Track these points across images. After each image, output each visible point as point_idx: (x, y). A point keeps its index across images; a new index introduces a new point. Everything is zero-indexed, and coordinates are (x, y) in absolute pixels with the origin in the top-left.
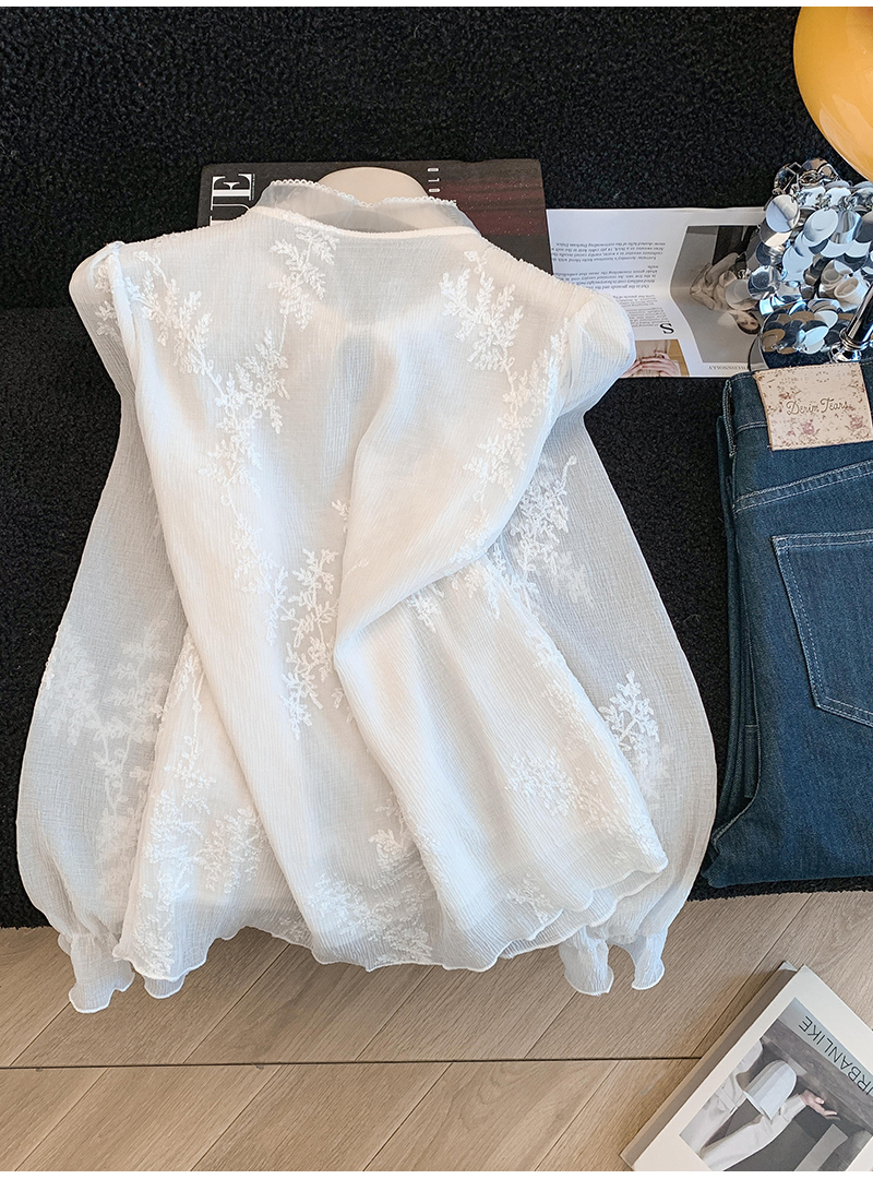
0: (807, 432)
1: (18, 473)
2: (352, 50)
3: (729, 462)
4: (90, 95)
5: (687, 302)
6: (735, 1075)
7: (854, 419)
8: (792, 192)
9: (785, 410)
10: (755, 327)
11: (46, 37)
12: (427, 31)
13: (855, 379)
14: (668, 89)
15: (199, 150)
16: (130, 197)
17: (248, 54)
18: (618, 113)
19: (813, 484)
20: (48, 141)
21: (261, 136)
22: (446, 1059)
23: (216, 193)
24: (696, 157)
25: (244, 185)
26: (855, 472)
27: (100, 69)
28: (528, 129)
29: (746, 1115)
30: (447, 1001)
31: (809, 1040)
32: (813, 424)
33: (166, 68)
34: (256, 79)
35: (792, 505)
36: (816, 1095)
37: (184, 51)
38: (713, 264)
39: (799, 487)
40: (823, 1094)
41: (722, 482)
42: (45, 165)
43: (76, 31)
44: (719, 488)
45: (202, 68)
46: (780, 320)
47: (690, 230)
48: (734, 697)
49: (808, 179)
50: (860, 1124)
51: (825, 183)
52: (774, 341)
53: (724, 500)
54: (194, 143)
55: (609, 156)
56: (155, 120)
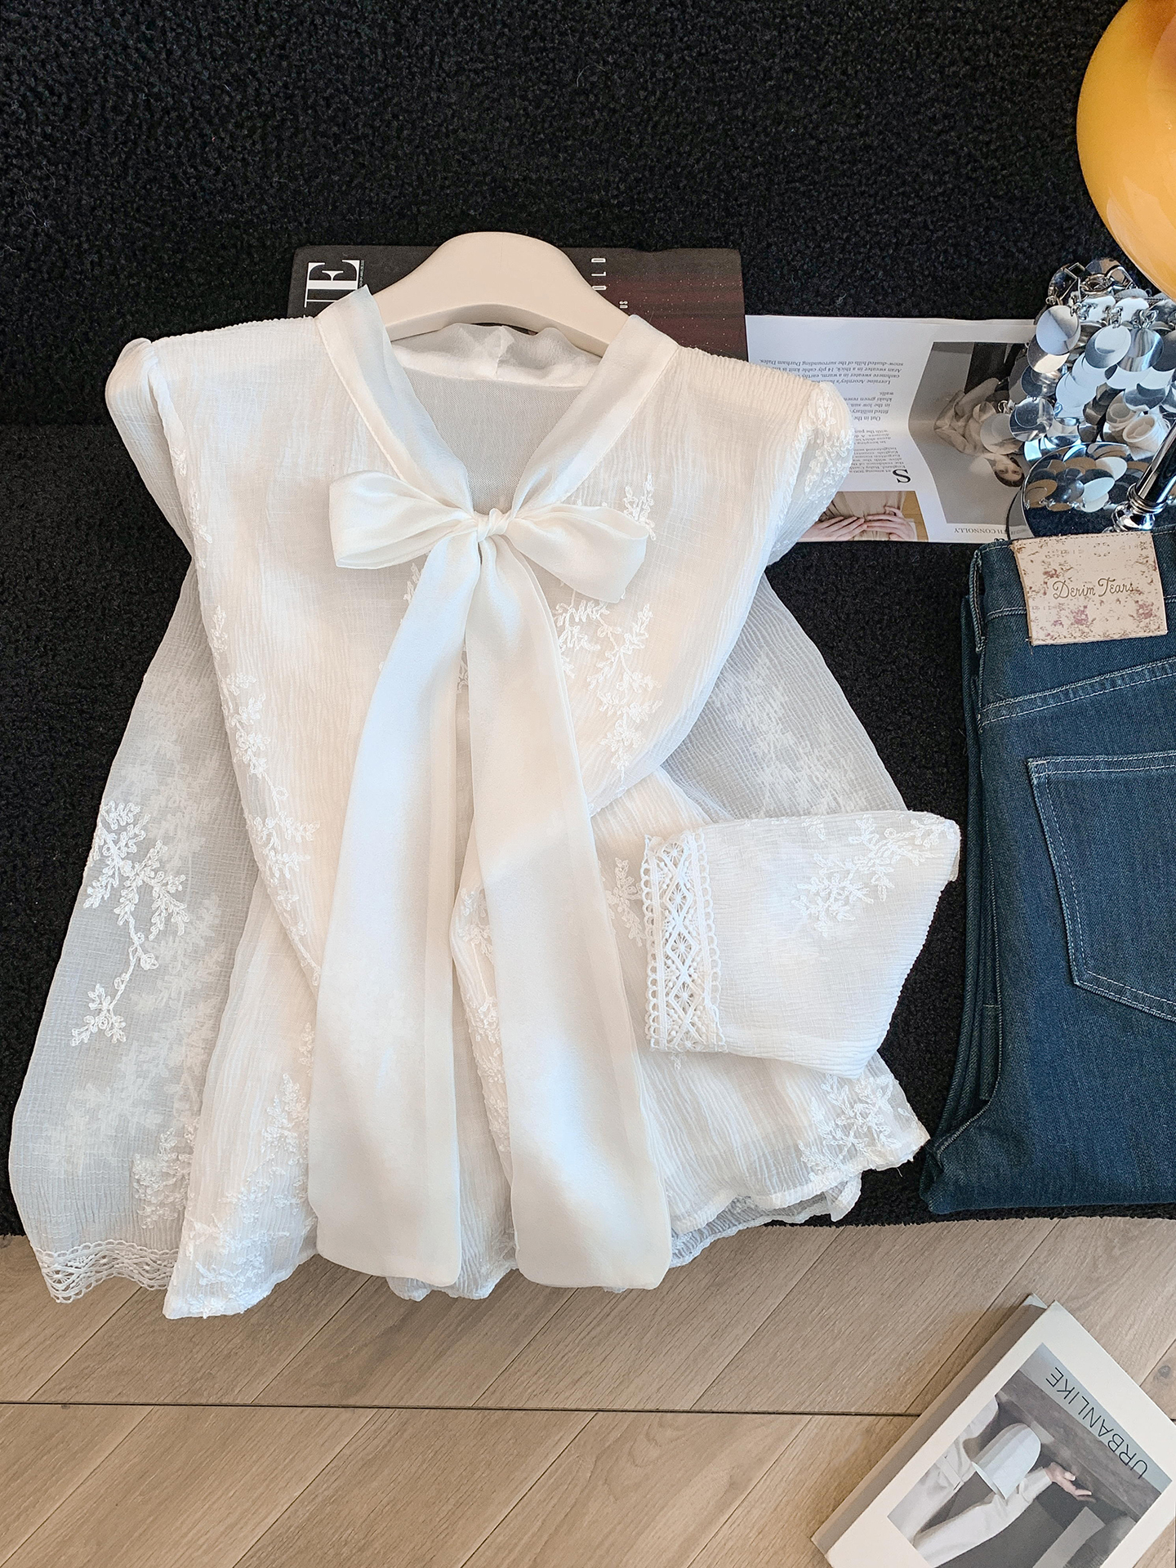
0: (1079, 622)
1: (45, 647)
2: (494, 100)
3: (975, 658)
4: (148, 151)
5: (931, 441)
6: (961, 1441)
7: (1141, 607)
8: (1071, 302)
9: (1051, 592)
10: (1017, 477)
11: (90, 75)
12: (594, 79)
13: (1144, 553)
14: (911, 163)
15: (291, 227)
16: (200, 285)
17: (356, 102)
18: (846, 193)
19: (1085, 691)
20: (93, 209)
21: (373, 210)
22: (589, 1407)
23: (312, 285)
24: (946, 251)
25: (349, 274)
26: (1143, 675)
27: (162, 118)
28: (726, 209)
29: (974, 1493)
30: (593, 1334)
31: (1059, 1398)
32: (1087, 611)
33: (249, 118)
34: (367, 136)
35: (1056, 718)
36: (1066, 1468)
37: (272, 96)
38: (967, 391)
39: (1066, 693)
40: (1074, 1468)
41: (965, 683)
42: (88, 240)
43: (130, 67)
44: (961, 690)
45: (295, 119)
46: (1052, 468)
47: (937, 347)
48: (971, 968)
49: (1092, 285)
50: (1121, 1508)
51: (1116, 291)
52: (1041, 495)
53: (967, 707)
54: (286, 216)
55: (832, 249)
56: (234, 185)
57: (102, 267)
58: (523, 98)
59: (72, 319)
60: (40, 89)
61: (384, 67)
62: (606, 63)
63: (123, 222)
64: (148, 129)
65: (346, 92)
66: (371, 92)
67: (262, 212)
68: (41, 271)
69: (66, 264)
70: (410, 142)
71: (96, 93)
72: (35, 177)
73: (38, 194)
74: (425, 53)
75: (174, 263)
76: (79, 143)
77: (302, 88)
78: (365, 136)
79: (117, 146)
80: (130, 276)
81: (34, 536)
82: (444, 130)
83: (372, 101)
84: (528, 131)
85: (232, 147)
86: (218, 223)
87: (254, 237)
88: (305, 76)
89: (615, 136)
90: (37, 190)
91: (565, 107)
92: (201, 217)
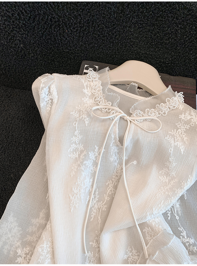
12: (173, 31)
15: (82, 55)
16: (57, 65)
21: (104, 55)
57: (34, 57)
58: (151, 33)
61: (116, 19)
62: (178, 27)
64: (50, 26)
65: (104, 24)
66: (111, 25)
67: (76, 51)
68: (19, 56)
69: (25, 56)
70: (118, 39)
71: (38, 15)
72: (20, 34)
73: (20, 38)
74: (128, 17)
75: (52, 59)
76: (32, 27)
78: (106, 36)
79: (41, 29)
80: (41, 60)
81: (7, 119)
82: (127, 37)
83: (110, 27)
84: (150, 42)
85: (71, 34)
86: (64, 51)
87: (72, 56)
88: (94, 18)
89: (173, 46)
90: (20, 37)
91: (162, 37)
92: (60, 50)
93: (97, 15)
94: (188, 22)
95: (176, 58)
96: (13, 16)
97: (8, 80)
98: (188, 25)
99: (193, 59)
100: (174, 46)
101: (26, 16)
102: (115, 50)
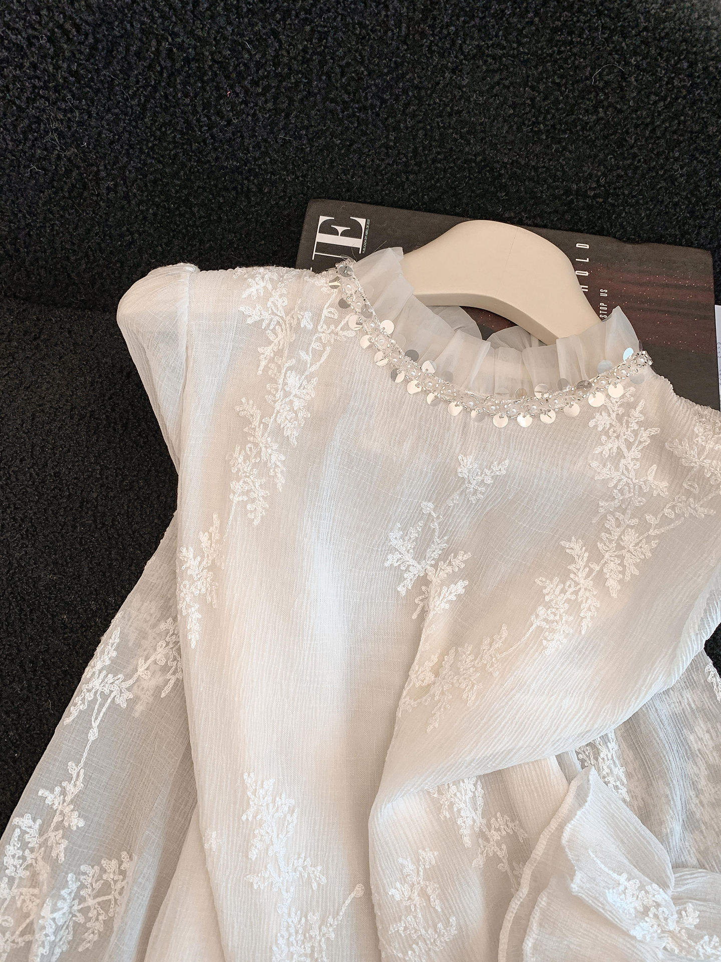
4: (166, 97)
11: (116, 17)
17: (371, 74)
20: (112, 143)
27: (183, 67)
33: (264, 77)
34: (375, 106)
37: (291, 58)
42: (105, 169)
45: (310, 83)
56: (242, 136)
57: (116, 192)
58: (533, 88)
59: (88, 231)
60: (68, 26)
61: (405, 43)
62: (627, 64)
63: (137, 157)
64: (169, 77)
65: (362, 63)
66: (386, 66)
67: (265, 163)
68: (62, 190)
69: (85, 187)
70: (413, 116)
71: (121, 37)
72: (59, 109)
73: (62, 124)
74: (449, 34)
75: (180, 197)
77: (321, 54)
78: (373, 106)
79: (138, 90)
80: (141, 202)
81: (33, 419)
82: (448, 109)
83: (387, 74)
84: (529, 120)
85: (245, 103)
86: (223, 168)
87: (253, 183)
88: (326, 43)
89: (611, 135)
90: (62, 121)
91: (572, 101)
92: (209, 161)
93: (336, 29)
94: (664, 44)
95: (622, 176)
96: (31, 44)
97: (29, 277)
98: (662, 58)
99: (682, 176)
100: (614, 133)
101: (80, 43)
102: (406, 157)
